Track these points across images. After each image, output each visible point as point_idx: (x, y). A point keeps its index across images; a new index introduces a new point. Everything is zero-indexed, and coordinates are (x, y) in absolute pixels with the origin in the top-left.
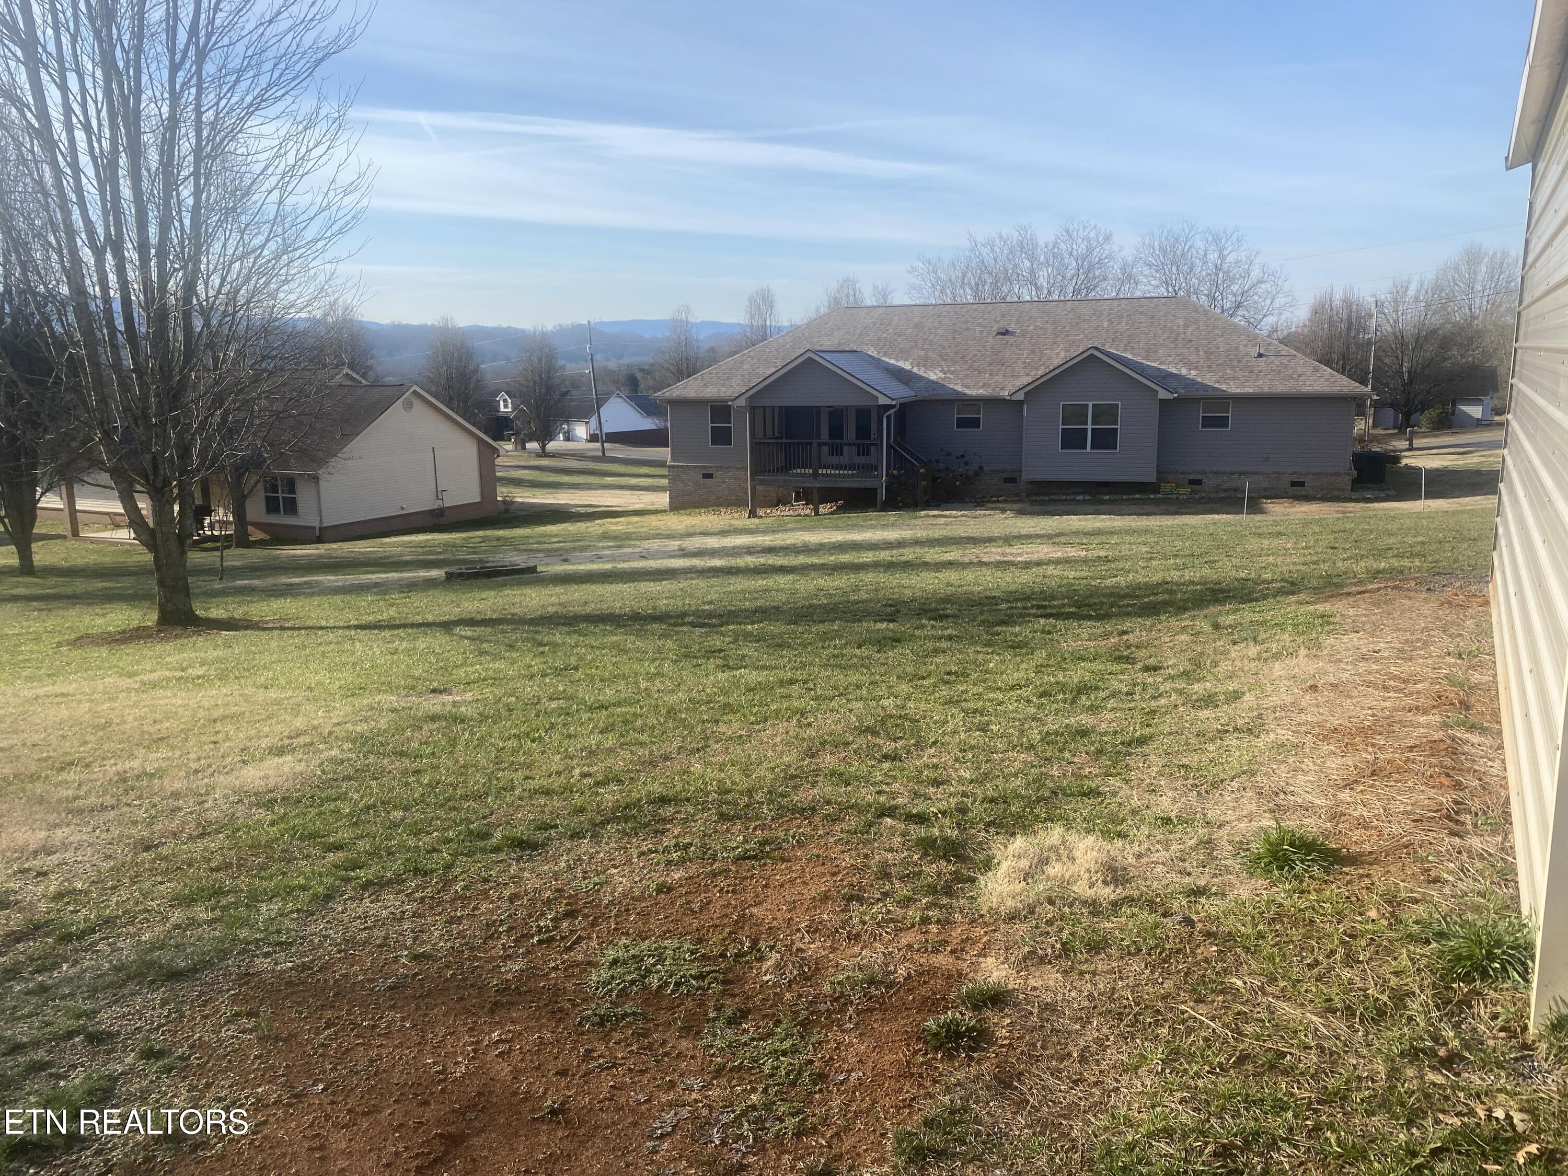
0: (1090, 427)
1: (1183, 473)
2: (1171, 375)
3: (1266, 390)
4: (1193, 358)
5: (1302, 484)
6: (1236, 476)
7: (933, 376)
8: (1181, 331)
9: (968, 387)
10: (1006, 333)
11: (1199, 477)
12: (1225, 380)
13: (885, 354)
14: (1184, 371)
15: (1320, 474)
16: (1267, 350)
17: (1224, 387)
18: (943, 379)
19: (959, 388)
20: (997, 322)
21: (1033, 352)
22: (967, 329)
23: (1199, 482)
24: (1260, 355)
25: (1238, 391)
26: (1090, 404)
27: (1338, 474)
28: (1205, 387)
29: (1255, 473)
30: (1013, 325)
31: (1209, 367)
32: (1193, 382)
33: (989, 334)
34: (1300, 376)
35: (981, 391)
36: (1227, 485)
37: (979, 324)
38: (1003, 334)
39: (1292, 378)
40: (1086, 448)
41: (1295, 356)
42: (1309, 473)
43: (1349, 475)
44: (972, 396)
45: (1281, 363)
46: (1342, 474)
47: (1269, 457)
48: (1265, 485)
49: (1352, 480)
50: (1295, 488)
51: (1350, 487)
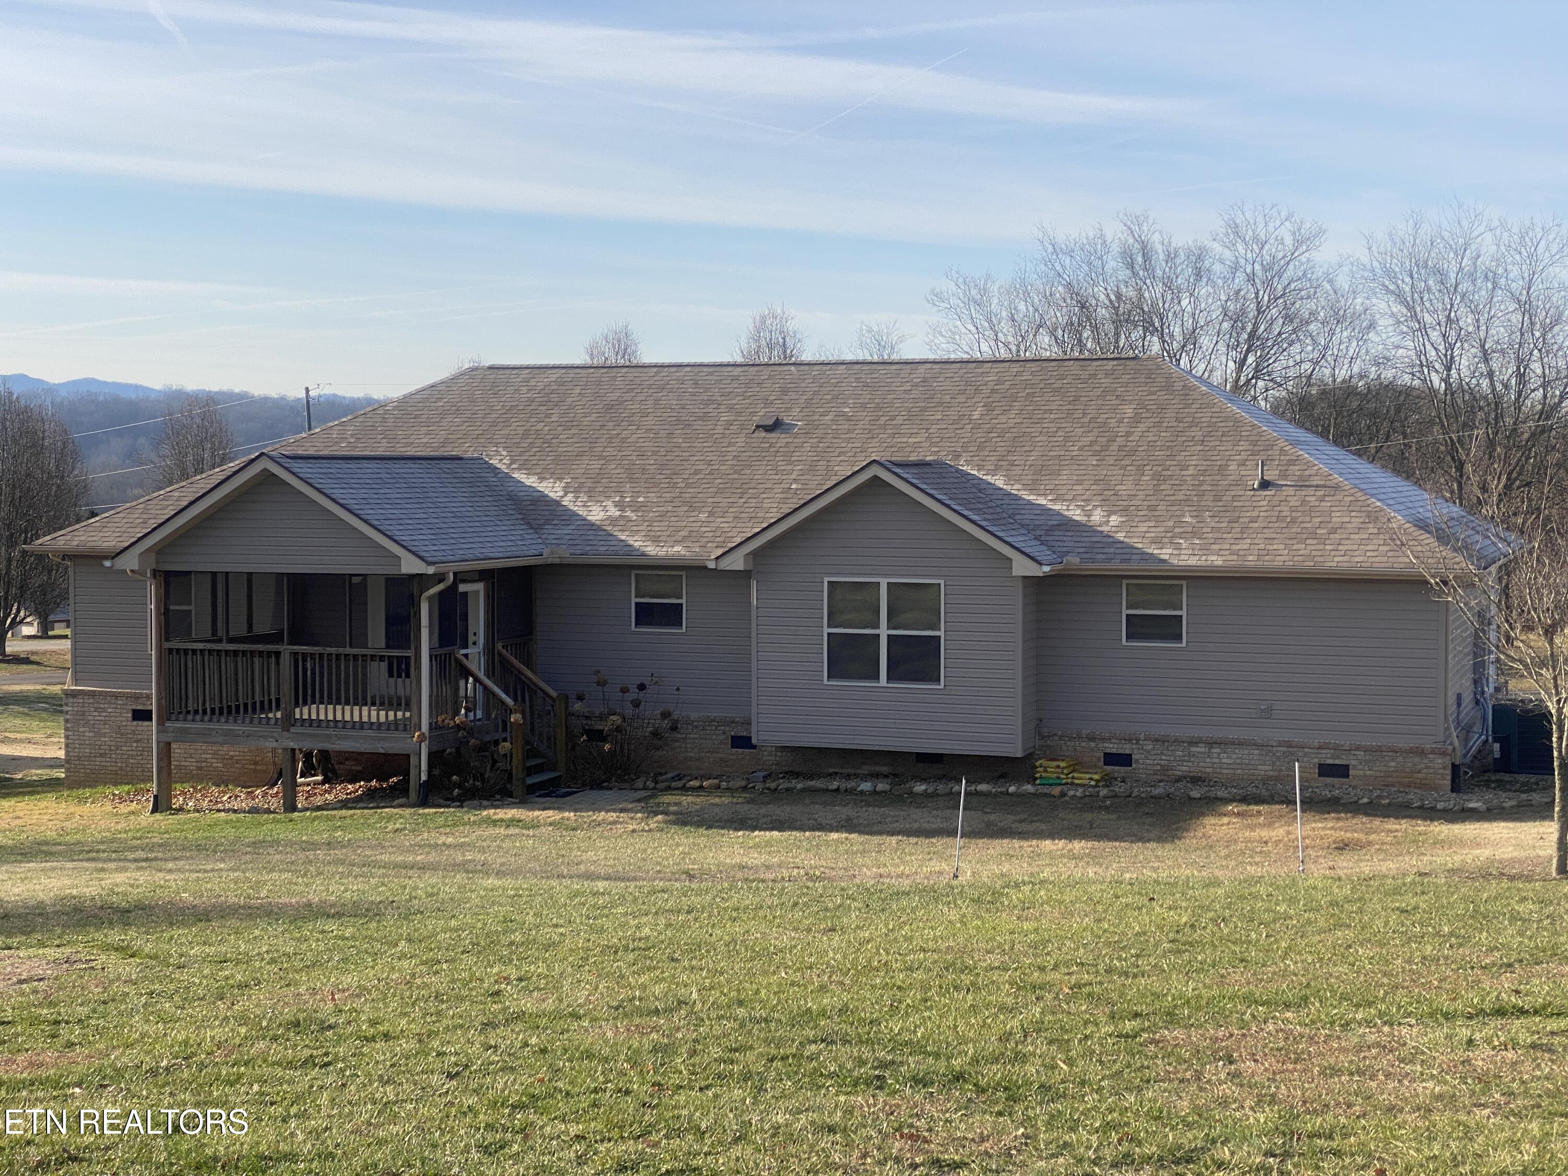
0: (884, 632)
1: (1092, 739)
2: (1068, 525)
3: (1251, 561)
4: (1126, 488)
5: (1342, 771)
6: (1201, 749)
7: (596, 514)
8: (1123, 429)
9: (656, 540)
10: (776, 426)
11: (1126, 749)
12: (1171, 538)
13: (526, 467)
14: (1097, 516)
15: (1379, 749)
16: (1283, 475)
17: (1165, 553)
18: (613, 521)
19: (637, 542)
20: (767, 403)
21: (812, 468)
22: (705, 417)
23: (1124, 760)
24: (1265, 485)
25: (1193, 561)
26: (884, 583)
27: (1420, 752)
28: (1127, 551)
29: (1240, 744)
30: (795, 411)
31: (1153, 508)
32: (1108, 541)
33: (742, 427)
34: (1333, 531)
35: (677, 548)
36: (1183, 769)
37: (731, 408)
38: (769, 429)
39: (1314, 535)
40: (877, 677)
41: (1337, 487)
42: (1358, 748)
43: (1444, 754)
44: (655, 558)
45: (1304, 502)
46: (1433, 752)
47: (1270, 709)
48: (1264, 769)
49: (1453, 764)
50: (1329, 780)
51: (1447, 782)
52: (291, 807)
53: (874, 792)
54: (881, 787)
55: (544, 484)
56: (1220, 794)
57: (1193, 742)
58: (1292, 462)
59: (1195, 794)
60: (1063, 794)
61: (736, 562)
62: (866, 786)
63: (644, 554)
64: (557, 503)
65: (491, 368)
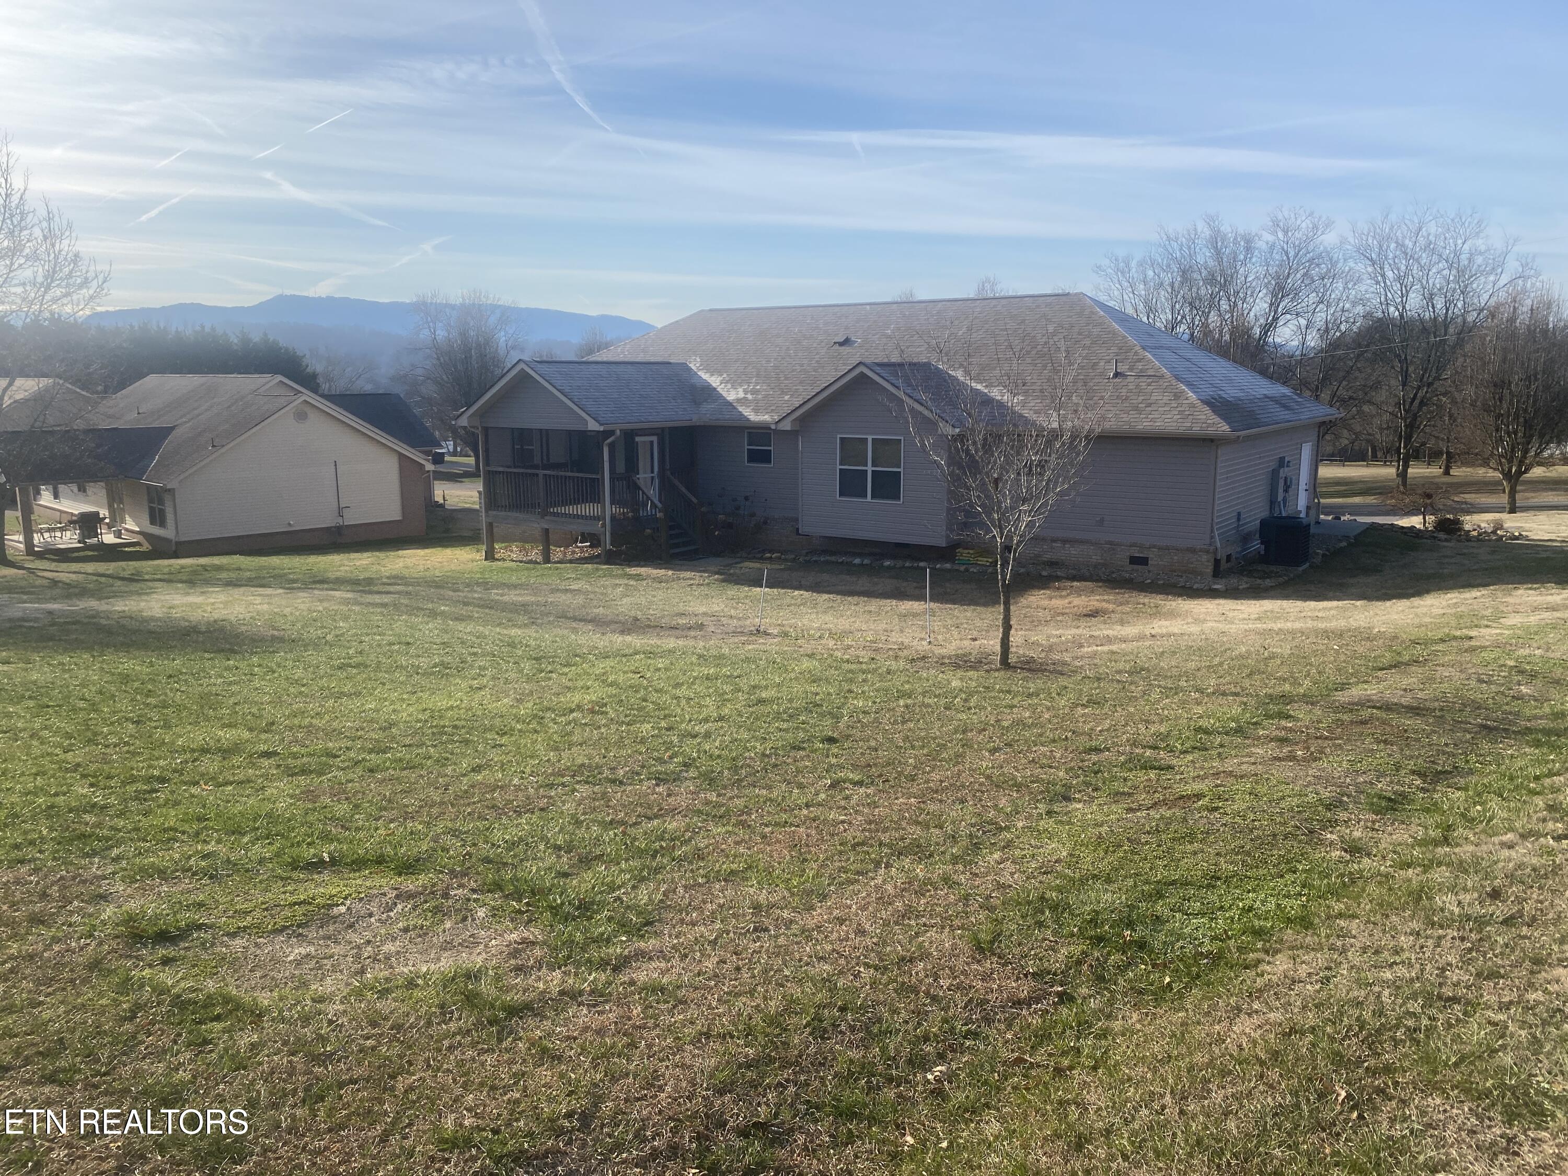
0: (870, 468)
5: (1143, 561)
7: (732, 396)
10: (845, 342)
13: (707, 368)
14: (1007, 396)
15: (1167, 548)
16: (1131, 369)
20: (846, 328)
24: (1117, 375)
26: (870, 438)
27: (1193, 550)
29: (1082, 542)
30: (860, 333)
31: (1043, 391)
33: (827, 343)
34: (1149, 405)
35: (766, 417)
36: (1047, 557)
37: (826, 332)
38: (841, 344)
39: (1136, 408)
40: (866, 496)
41: (1162, 377)
42: (1154, 547)
43: (1207, 552)
44: (754, 422)
45: (1137, 386)
46: (1201, 550)
47: (1102, 520)
48: (1096, 559)
49: (1215, 559)
50: (1135, 567)
51: (1209, 570)
52: (547, 560)
53: (862, 565)
54: (866, 561)
55: (713, 378)
56: (1059, 574)
57: (1054, 541)
58: (1139, 360)
59: (1044, 573)
60: (967, 570)
61: (787, 426)
62: (857, 561)
63: (748, 420)
64: (715, 389)
65: (711, 310)
